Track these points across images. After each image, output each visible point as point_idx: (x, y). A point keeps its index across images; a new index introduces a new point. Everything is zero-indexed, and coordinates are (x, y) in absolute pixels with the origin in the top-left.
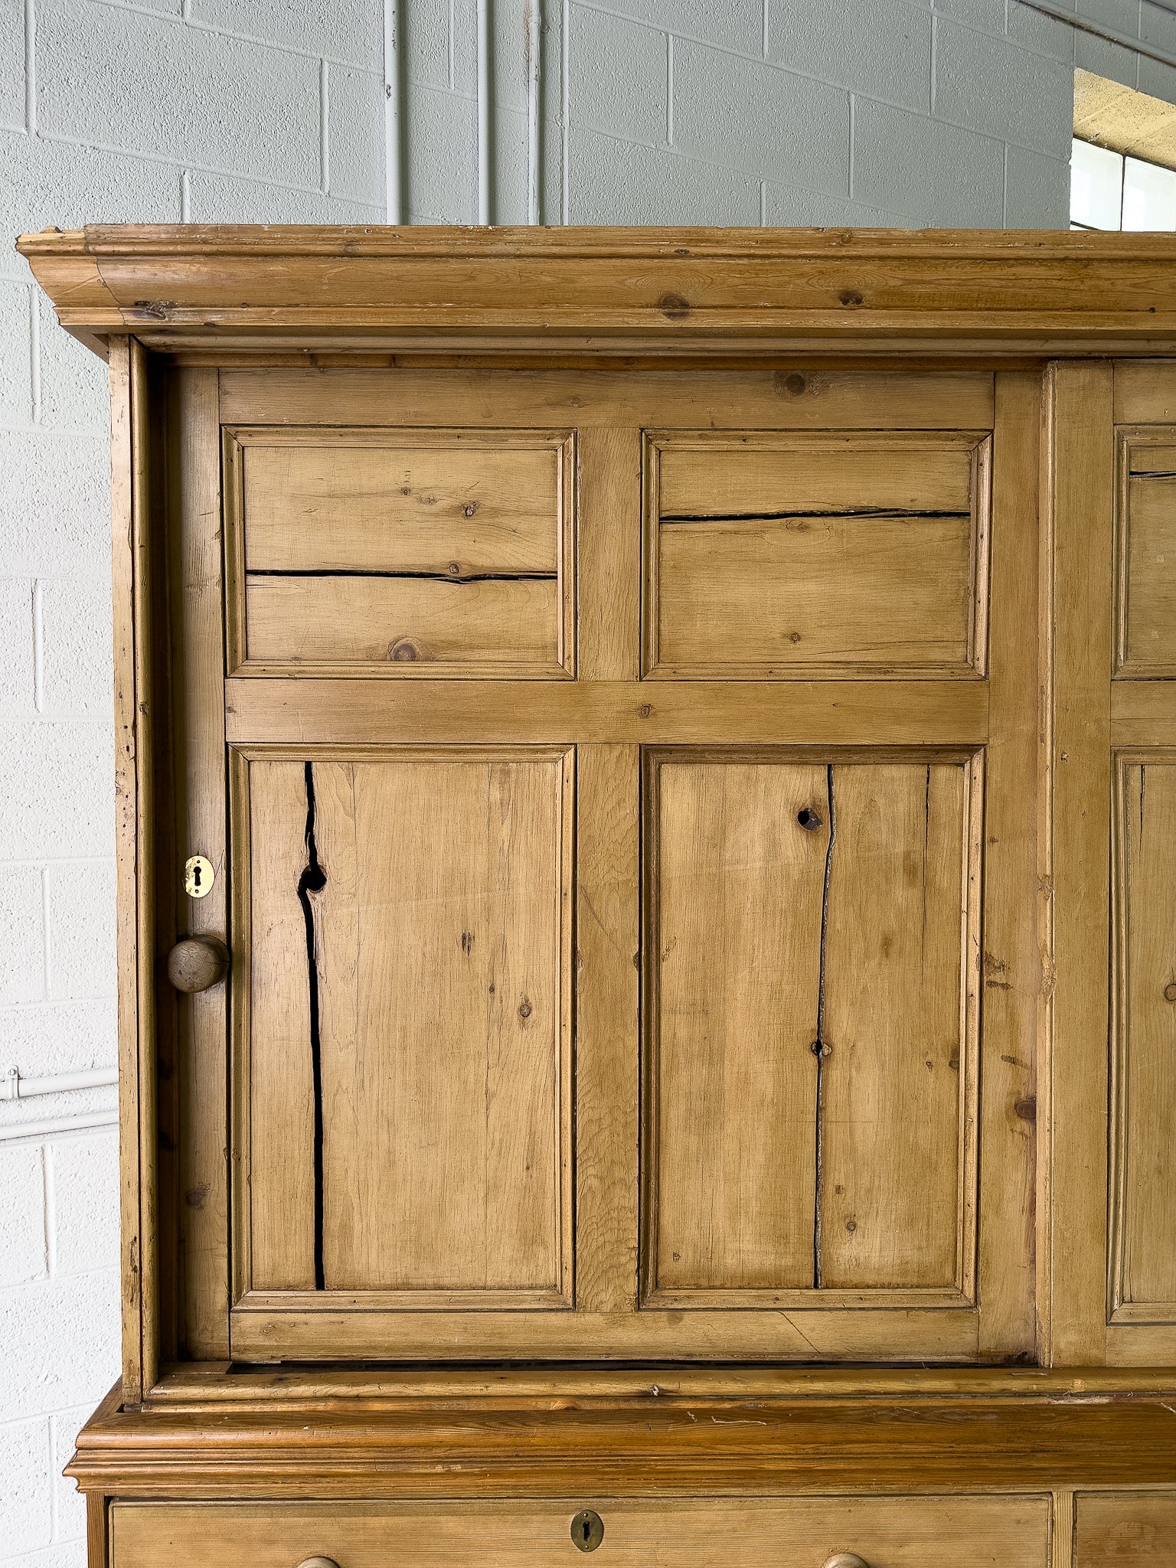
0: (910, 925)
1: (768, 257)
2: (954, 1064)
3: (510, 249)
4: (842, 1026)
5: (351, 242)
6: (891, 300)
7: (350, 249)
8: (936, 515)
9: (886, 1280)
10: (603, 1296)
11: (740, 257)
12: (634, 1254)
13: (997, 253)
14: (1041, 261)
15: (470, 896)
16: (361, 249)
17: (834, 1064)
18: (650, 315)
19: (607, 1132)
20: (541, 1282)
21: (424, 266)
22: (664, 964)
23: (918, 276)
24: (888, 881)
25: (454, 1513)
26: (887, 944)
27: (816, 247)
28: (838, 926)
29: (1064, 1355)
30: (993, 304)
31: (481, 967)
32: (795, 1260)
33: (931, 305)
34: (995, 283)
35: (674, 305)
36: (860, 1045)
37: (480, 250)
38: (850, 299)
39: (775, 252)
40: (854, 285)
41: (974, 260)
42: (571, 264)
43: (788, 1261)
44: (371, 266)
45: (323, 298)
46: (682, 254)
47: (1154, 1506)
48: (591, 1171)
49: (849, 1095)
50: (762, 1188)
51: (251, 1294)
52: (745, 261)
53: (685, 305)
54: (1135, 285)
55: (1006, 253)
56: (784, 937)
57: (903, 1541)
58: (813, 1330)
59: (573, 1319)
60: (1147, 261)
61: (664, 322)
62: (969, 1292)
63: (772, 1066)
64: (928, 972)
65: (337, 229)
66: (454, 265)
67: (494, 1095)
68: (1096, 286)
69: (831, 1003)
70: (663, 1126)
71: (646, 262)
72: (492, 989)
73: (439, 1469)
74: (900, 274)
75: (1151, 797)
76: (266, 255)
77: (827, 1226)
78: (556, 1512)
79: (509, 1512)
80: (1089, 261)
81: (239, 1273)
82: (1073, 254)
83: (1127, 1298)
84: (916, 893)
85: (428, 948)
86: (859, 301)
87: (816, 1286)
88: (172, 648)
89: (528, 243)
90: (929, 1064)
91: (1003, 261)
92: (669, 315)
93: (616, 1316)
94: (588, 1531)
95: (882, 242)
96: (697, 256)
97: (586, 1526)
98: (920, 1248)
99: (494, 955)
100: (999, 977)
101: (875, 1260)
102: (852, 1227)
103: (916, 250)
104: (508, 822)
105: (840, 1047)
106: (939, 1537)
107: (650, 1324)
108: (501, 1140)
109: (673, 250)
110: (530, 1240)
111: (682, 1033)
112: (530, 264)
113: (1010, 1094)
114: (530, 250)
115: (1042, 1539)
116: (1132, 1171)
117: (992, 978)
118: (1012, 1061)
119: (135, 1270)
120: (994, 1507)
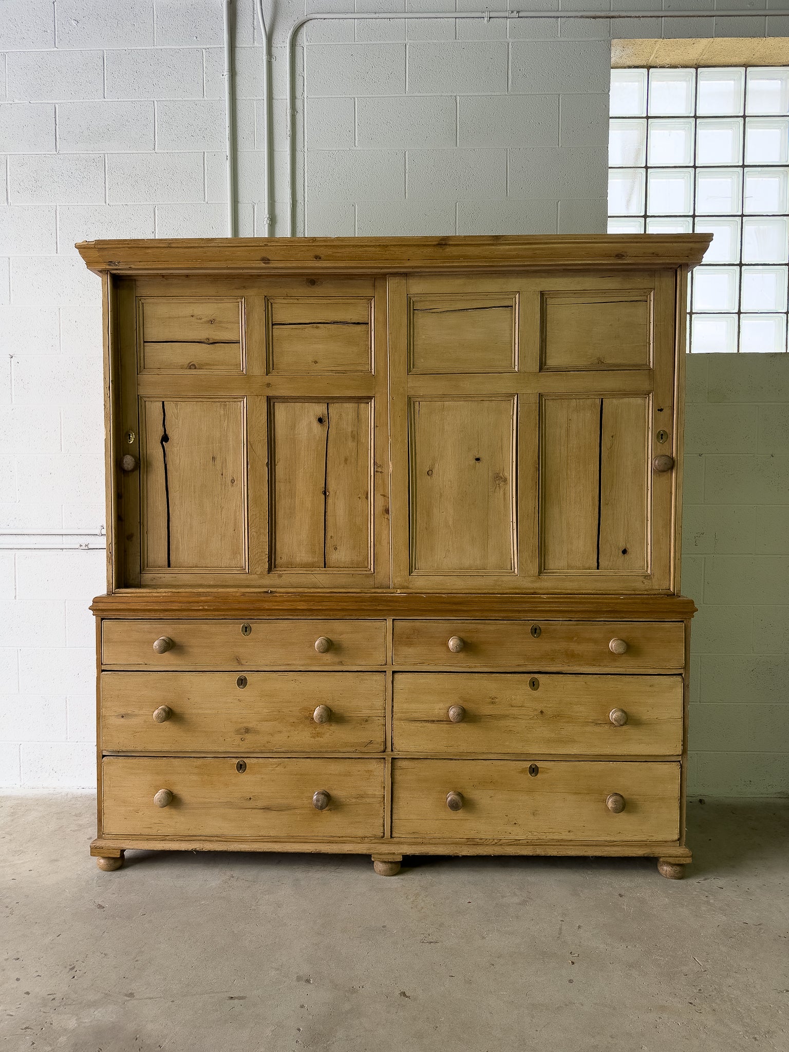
0: (353, 454)
1: (292, 246)
2: (367, 498)
3: (216, 245)
4: (332, 486)
5: (170, 243)
6: (329, 258)
7: (169, 246)
8: (358, 323)
9: (347, 566)
10: (257, 569)
11: (284, 246)
12: (267, 556)
13: (359, 244)
14: (373, 246)
15: (214, 445)
16: (173, 245)
17: (329, 498)
18: (258, 263)
19: (258, 518)
20: (239, 566)
21: (192, 250)
22: (276, 467)
23: (336, 251)
24: (346, 440)
25: (206, 624)
26: (346, 460)
27: (305, 243)
28: (331, 455)
29: (396, 585)
30: (360, 259)
31: (219, 468)
32: (319, 559)
33: (342, 259)
34: (360, 253)
35: (265, 260)
36: (338, 492)
37: (207, 245)
38: (317, 258)
39: (293, 244)
40: (318, 253)
41: (353, 246)
42: (234, 249)
43: (316, 559)
44: (176, 250)
45: (163, 260)
46: (266, 245)
47: (417, 624)
48: (253, 530)
49: (335, 507)
50: (308, 537)
51: (147, 569)
52: (285, 247)
53: (270, 260)
54: (401, 253)
55: (362, 244)
56: (314, 458)
57: (341, 634)
58: (323, 580)
59: (249, 577)
60: (404, 245)
61: (264, 265)
62: (372, 570)
63: (310, 499)
64: (359, 469)
65: (166, 240)
66: (200, 249)
67: (223, 508)
68: (390, 253)
69: (329, 479)
70: (277, 518)
71: (256, 248)
72: (222, 475)
73: (201, 608)
74: (331, 250)
75: (422, 411)
76: (146, 248)
77: (328, 549)
78: (237, 624)
79: (222, 624)
80: (386, 246)
81: (144, 562)
82: (382, 244)
83: (417, 568)
84: (355, 444)
85: (202, 461)
86: (320, 258)
87: (325, 567)
88: (121, 366)
89: (221, 243)
90: (359, 498)
91: (362, 246)
92: (264, 263)
93: (261, 576)
94: (246, 629)
95: (325, 241)
96: (270, 246)
97: (246, 628)
98: (357, 556)
99: (222, 463)
100: (379, 470)
101: (343, 559)
102: (336, 549)
103: (335, 243)
104: (226, 421)
105: (332, 493)
106: (352, 632)
107: (272, 578)
108: (226, 522)
109: (263, 244)
110: (235, 552)
111: (283, 489)
112: (222, 249)
113: (383, 506)
114: (222, 245)
115: (383, 634)
116: (418, 529)
117: (377, 470)
118: (384, 496)
119: (110, 553)
120: (368, 623)
